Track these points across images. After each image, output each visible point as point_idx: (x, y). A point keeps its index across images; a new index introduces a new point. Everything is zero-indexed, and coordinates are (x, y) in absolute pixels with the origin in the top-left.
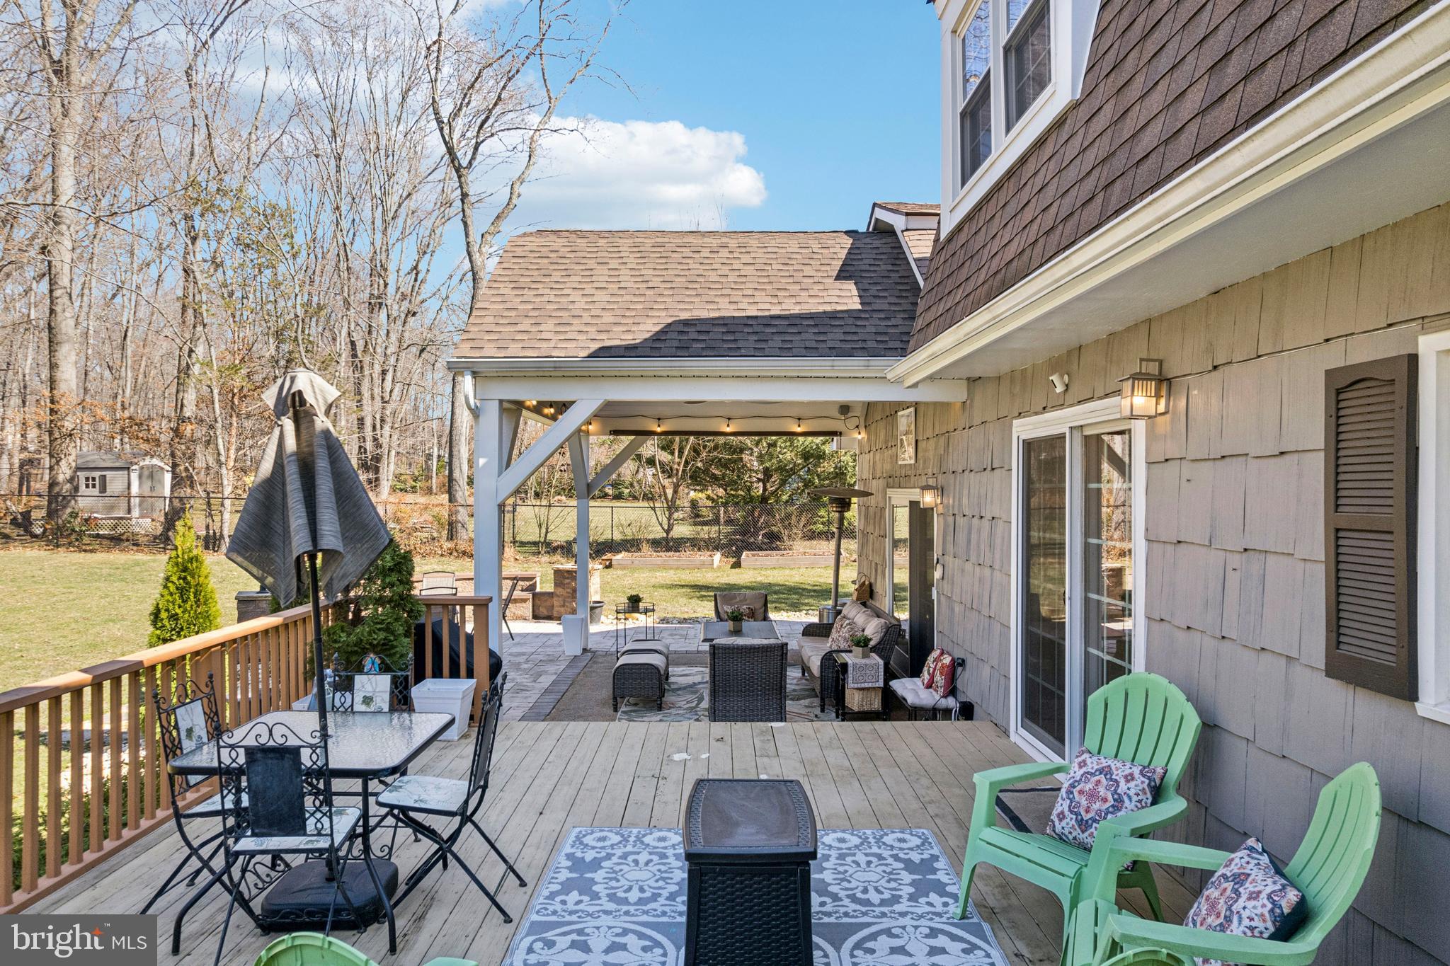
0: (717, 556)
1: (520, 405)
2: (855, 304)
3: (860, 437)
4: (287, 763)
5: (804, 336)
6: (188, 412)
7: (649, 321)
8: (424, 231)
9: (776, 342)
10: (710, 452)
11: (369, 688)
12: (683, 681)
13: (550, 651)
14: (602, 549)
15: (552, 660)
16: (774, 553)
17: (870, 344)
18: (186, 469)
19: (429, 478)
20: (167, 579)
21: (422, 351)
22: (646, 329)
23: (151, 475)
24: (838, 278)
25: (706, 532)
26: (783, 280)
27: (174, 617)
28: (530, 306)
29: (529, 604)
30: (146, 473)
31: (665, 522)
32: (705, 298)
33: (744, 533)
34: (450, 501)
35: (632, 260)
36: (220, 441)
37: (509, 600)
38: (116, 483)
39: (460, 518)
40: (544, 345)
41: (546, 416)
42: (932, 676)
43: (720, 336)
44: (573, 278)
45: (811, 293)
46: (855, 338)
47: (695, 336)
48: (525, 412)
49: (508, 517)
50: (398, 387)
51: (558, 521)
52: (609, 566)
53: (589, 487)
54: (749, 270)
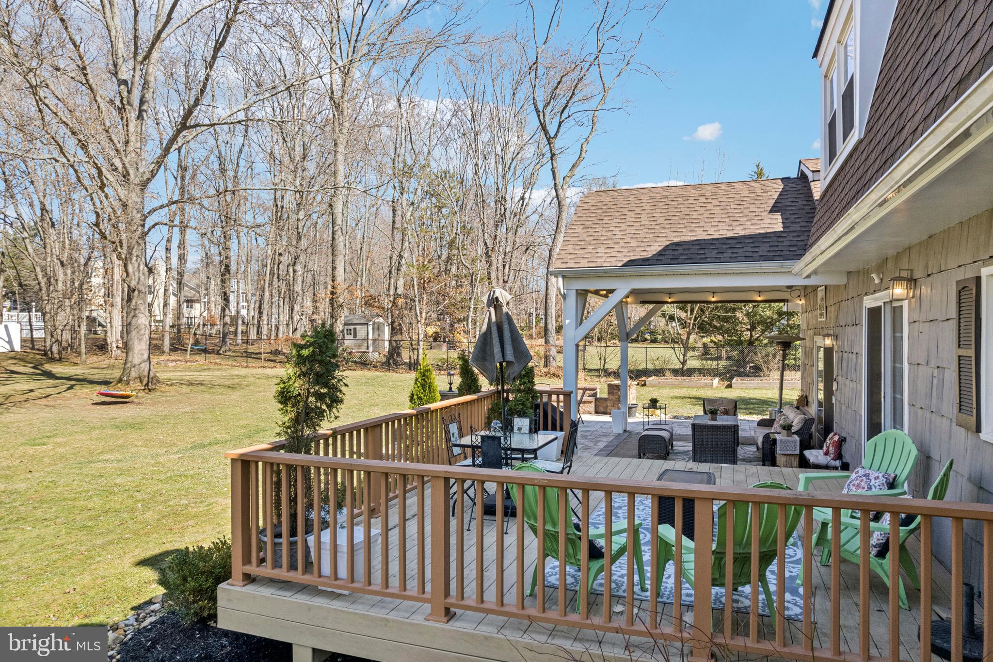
0: (716, 380)
1: (587, 291)
2: (779, 228)
3: (801, 303)
4: (496, 443)
5: (745, 249)
6: (399, 291)
7: (656, 244)
8: (528, 173)
9: (728, 254)
10: (712, 311)
11: (520, 424)
12: (681, 449)
13: (604, 430)
14: (639, 374)
15: (605, 435)
16: (756, 378)
17: (785, 253)
18: (400, 325)
19: (530, 328)
20: (417, 380)
21: (527, 249)
22: (655, 248)
23: (378, 328)
24: (771, 211)
25: (711, 364)
26: (737, 215)
27: (420, 398)
28: (592, 238)
29: (593, 405)
30: (376, 326)
31: (681, 358)
32: (689, 229)
33: (738, 366)
34: (546, 343)
35: (648, 207)
36: (418, 308)
37: (580, 402)
38: (361, 332)
39: (551, 353)
40: (599, 260)
41: (601, 295)
42: (828, 448)
43: (696, 251)
44: (615, 221)
45: (753, 222)
46: (776, 249)
47: (681, 252)
48: (589, 295)
49: (580, 353)
50: (512, 272)
51: (612, 356)
52: (644, 385)
53: (628, 335)
54: (717, 210)
